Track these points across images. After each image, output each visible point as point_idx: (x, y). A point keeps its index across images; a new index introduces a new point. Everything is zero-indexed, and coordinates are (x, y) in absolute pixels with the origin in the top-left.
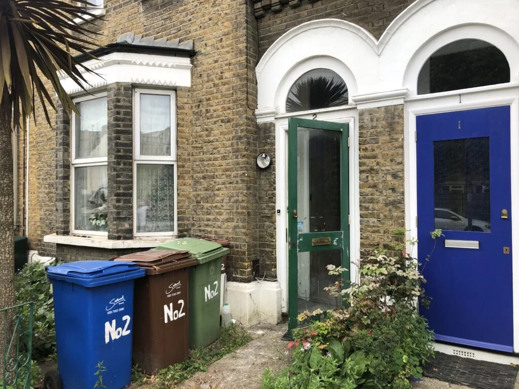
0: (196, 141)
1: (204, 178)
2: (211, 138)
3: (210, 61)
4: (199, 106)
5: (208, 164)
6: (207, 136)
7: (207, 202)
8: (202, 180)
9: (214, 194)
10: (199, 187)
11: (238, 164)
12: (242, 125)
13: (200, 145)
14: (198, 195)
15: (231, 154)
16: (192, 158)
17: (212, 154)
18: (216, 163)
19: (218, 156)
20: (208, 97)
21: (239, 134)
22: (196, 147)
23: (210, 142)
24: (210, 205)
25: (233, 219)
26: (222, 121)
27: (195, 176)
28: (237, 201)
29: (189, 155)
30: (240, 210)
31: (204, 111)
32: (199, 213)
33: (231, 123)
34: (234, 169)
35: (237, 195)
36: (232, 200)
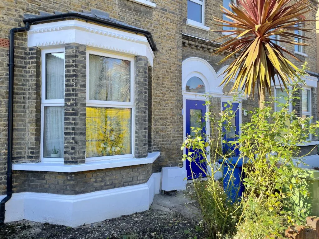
1: (161, 119)
2: (165, 98)
3: (165, 58)
4: (158, 80)
5: (163, 112)
6: (163, 97)
7: (163, 132)
8: (159, 120)
9: (167, 128)
10: (158, 124)
11: (178, 113)
13: (158, 101)
14: (157, 128)
15: (175, 108)
17: (165, 106)
18: (168, 111)
19: (169, 108)
20: (163, 76)
21: (179, 99)
23: (164, 100)
24: (164, 133)
25: (176, 139)
26: (171, 91)
27: (155, 117)
28: (178, 131)
30: (179, 135)
31: (161, 83)
32: (158, 138)
33: (175, 93)
34: (176, 115)
35: (178, 128)
36: (175, 131)
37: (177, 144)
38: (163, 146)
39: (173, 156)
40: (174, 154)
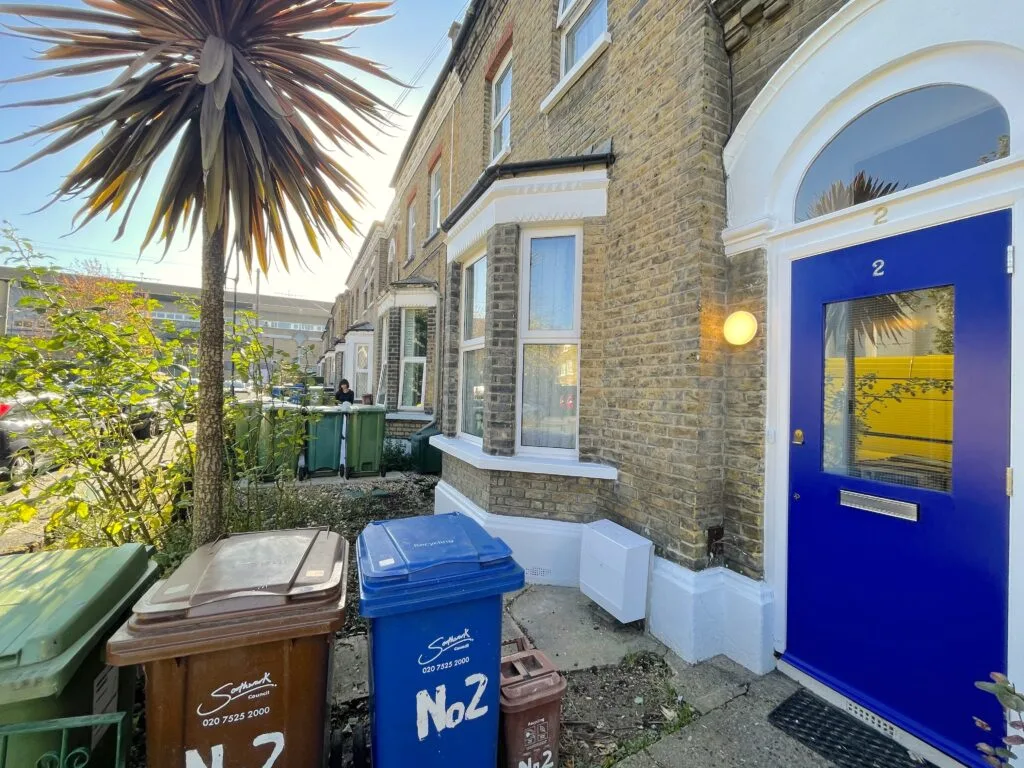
0: (611, 303)
1: (621, 364)
2: (635, 295)
3: (638, 161)
4: (617, 243)
5: (628, 341)
6: (629, 291)
7: (626, 407)
8: (618, 368)
9: (637, 394)
10: (614, 380)
11: (682, 337)
12: (691, 261)
13: (617, 309)
14: (612, 394)
15: (669, 320)
16: (603, 332)
17: (635, 322)
18: (642, 337)
19: (646, 324)
20: (631, 225)
21: (686, 279)
22: (611, 312)
23: (633, 301)
24: (629, 412)
25: (670, 441)
26: (655, 261)
27: (608, 361)
28: (677, 409)
29: (599, 326)
30: (683, 427)
31: (625, 250)
32: (612, 424)
33: (672, 262)
34: (674, 346)
35: (679, 397)
36: (668, 406)
37: (672, 459)
38: (627, 454)
39: (659, 502)
40: (661, 493)
